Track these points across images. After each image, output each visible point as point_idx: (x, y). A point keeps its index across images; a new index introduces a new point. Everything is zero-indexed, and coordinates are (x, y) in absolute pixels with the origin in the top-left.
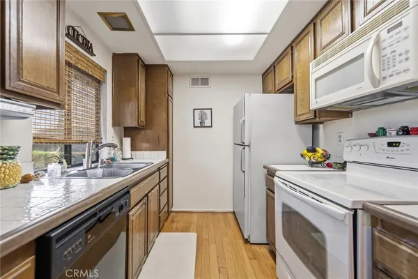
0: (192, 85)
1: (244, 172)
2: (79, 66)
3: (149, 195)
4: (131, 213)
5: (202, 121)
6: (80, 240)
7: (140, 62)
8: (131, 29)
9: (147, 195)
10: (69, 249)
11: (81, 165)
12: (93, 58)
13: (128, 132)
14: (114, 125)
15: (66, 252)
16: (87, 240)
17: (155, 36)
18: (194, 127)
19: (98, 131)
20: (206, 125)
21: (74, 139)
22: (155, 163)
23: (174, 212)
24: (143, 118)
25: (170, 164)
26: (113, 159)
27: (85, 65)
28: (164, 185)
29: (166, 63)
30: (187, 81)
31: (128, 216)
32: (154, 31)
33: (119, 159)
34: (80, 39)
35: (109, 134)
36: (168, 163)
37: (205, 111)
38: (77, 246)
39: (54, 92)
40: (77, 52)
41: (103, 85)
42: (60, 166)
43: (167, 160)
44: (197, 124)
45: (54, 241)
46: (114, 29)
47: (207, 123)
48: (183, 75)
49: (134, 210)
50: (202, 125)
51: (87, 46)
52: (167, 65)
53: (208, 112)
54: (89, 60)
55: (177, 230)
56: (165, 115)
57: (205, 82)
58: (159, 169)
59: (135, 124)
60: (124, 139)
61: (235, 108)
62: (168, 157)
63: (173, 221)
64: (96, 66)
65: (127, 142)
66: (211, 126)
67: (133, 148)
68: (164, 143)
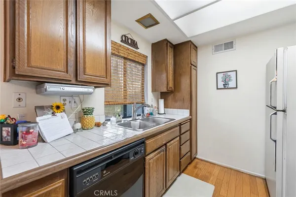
0: (215, 51)
1: (275, 141)
2: (129, 57)
3: (168, 144)
4: (147, 158)
5: (226, 82)
6: (97, 174)
7: (168, 44)
8: (157, 23)
9: (165, 144)
10: (88, 179)
11: (131, 117)
12: (138, 51)
13: (164, 95)
14: (153, 91)
15: (85, 181)
16: (103, 174)
17: (174, 21)
18: (217, 89)
20: (230, 86)
21: (128, 101)
22: (176, 120)
23: (198, 159)
24: (171, 85)
25: (194, 120)
26: (151, 114)
27: (133, 56)
28: (186, 137)
29: (189, 40)
30: (211, 49)
31: (145, 159)
32: (172, 17)
34: (130, 41)
35: (150, 98)
36: (191, 119)
37: (229, 73)
38: (94, 177)
39: (104, 78)
40: (128, 49)
41: (146, 66)
42: (115, 118)
43: (190, 117)
44: (221, 85)
45: (75, 173)
46: (147, 27)
47: (232, 84)
48: (206, 45)
49: (151, 155)
50: (226, 86)
51: (134, 44)
52: (190, 41)
53: (233, 75)
54: (135, 52)
55: (197, 176)
56: (188, 81)
57: (229, 45)
58: (180, 125)
59: (165, 90)
60: (160, 100)
61: (268, 66)
62: (191, 115)
63: (195, 167)
64: (140, 54)
65: (162, 102)
66: (237, 87)
67: (166, 106)
68: (187, 104)
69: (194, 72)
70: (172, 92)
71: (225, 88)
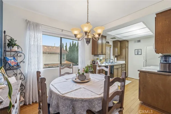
0: (135, 43)
8: (115, 38)
9: (118, 68)
13: (116, 56)
14: (113, 55)
19: (110, 57)
21: (106, 58)
24: (119, 53)
25: (127, 64)
26: (113, 62)
30: (133, 42)
33: (114, 62)
35: (112, 57)
36: (125, 64)
41: (111, 48)
44: (136, 54)
47: (140, 53)
48: (131, 40)
50: (138, 54)
52: (126, 40)
53: (140, 50)
57: (139, 41)
62: (125, 62)
65: (116, 59)
68: (125, 59)
69: (127, 49)
70: (119, 55)
71: (138, 55)
